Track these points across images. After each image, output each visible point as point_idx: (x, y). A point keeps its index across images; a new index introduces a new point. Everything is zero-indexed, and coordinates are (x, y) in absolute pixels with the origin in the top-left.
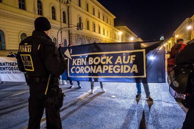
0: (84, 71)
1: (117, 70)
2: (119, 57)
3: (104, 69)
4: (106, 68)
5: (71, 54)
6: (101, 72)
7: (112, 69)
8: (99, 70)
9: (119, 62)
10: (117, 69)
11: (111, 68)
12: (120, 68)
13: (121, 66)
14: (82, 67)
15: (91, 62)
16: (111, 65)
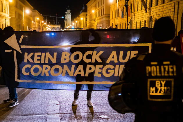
0: (49, 72)
1: (109, 73)
2: (114, 53)
3: (88, 71)
4: (90, 69)
5: (20, 44)
6: (83, 75)
7: (100, 71)
8: (80, 71)
9: (113, 60)
10: (109, 71)
11: (100, 68)
12: (114, 69)
13: (115, 66)
14: (44, 66)
15: (65, 59)
16: (100, 64)
